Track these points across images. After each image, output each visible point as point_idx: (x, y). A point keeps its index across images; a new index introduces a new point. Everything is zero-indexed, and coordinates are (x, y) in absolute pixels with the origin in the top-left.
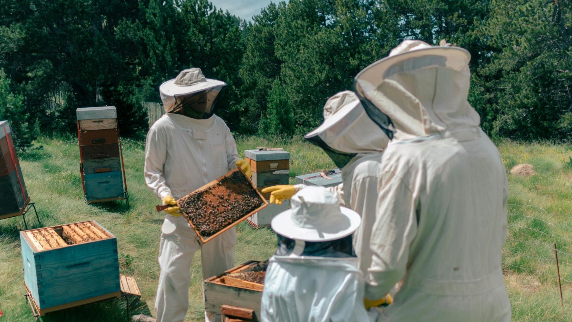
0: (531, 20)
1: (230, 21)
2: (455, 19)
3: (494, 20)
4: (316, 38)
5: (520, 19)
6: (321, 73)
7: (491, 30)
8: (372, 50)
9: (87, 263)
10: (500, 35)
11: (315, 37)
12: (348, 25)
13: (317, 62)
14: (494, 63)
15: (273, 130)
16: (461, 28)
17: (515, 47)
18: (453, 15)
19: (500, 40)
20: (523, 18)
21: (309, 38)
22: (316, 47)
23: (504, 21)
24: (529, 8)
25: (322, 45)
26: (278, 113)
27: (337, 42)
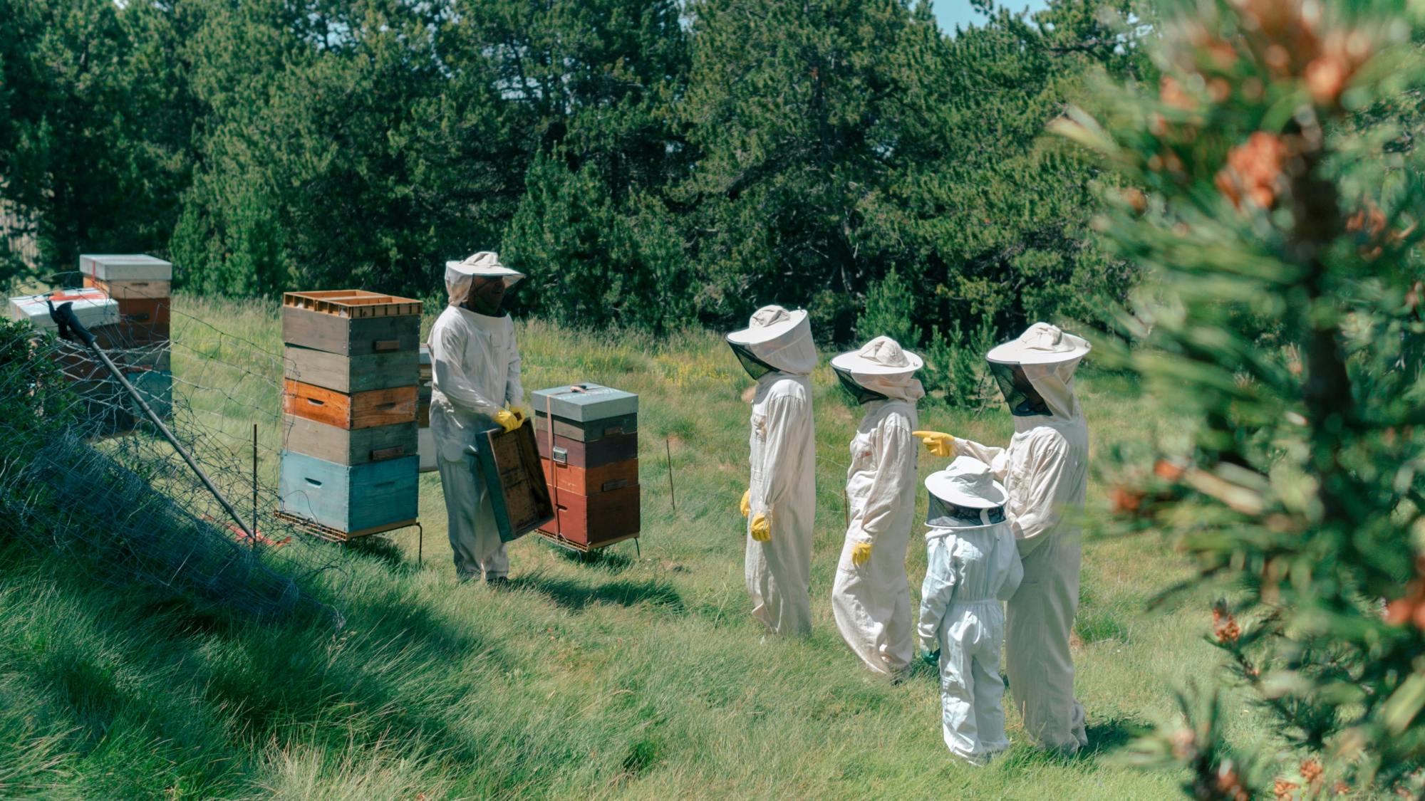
0: (771, 106)
1: (138, 25)
2: (618, 71)
3: (700, 91)
4: (311, 76)
5: (751, 100)
6: (320, 156)
7: (694, 113)
8: (440, 119)
9: (392, 483)
10: (714, 127)
11: (309, 72)
12: (386, 55)
13: (310, 132)
14: (696, 180)
15: (239, 286)
16: (629, 93)
17: (739, 153)
18: (614, 64)
19: (712, 137)
20: (756, 99)
21: (293, 73)
22: (305, 93)
23: (718, 98)
24: (770, 83)
25: (320, 91)
26: (252, 250)
27: (359, 90)
